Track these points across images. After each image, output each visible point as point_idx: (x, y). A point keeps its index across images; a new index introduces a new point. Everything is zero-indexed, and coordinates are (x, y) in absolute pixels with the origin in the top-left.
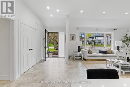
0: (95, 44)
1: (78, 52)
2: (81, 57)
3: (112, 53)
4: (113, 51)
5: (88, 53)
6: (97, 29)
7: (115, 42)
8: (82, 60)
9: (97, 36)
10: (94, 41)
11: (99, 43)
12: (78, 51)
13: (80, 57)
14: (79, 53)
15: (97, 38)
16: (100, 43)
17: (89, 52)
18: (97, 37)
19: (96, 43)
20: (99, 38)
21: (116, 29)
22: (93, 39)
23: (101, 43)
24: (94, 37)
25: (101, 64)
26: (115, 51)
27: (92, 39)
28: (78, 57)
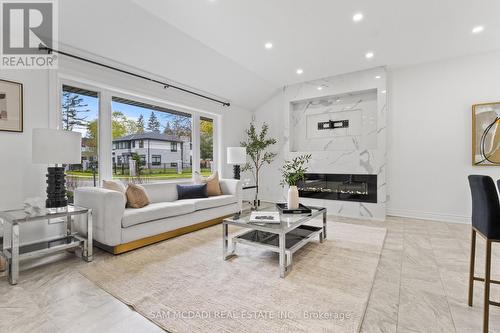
0: (139, 172)
1: (52, 211)
2: (73, 244)
3: (222, 194)
4: (224, 183)
5: (128, 206)
6: (167, 86)
7: (229, 149)
8: (85, 260)
9: (150, 139)
10: (135, 157)
11: (154, 164)
12: (48, 205)
13: (68, 240)
14: (57, 215)
15: (146, 146)
16: (159, 164)
17: (133, 200)
18: (146, 143)
19: (144, 164)
20: (156, 147)
21: (228, 105)
22: (133, 150)
23: (162, 166)
24: (134, 141)
25: (196, 249)
26: (232, 183)
27: (126, 151)
28: (49, 244)
